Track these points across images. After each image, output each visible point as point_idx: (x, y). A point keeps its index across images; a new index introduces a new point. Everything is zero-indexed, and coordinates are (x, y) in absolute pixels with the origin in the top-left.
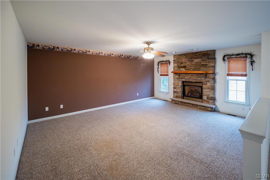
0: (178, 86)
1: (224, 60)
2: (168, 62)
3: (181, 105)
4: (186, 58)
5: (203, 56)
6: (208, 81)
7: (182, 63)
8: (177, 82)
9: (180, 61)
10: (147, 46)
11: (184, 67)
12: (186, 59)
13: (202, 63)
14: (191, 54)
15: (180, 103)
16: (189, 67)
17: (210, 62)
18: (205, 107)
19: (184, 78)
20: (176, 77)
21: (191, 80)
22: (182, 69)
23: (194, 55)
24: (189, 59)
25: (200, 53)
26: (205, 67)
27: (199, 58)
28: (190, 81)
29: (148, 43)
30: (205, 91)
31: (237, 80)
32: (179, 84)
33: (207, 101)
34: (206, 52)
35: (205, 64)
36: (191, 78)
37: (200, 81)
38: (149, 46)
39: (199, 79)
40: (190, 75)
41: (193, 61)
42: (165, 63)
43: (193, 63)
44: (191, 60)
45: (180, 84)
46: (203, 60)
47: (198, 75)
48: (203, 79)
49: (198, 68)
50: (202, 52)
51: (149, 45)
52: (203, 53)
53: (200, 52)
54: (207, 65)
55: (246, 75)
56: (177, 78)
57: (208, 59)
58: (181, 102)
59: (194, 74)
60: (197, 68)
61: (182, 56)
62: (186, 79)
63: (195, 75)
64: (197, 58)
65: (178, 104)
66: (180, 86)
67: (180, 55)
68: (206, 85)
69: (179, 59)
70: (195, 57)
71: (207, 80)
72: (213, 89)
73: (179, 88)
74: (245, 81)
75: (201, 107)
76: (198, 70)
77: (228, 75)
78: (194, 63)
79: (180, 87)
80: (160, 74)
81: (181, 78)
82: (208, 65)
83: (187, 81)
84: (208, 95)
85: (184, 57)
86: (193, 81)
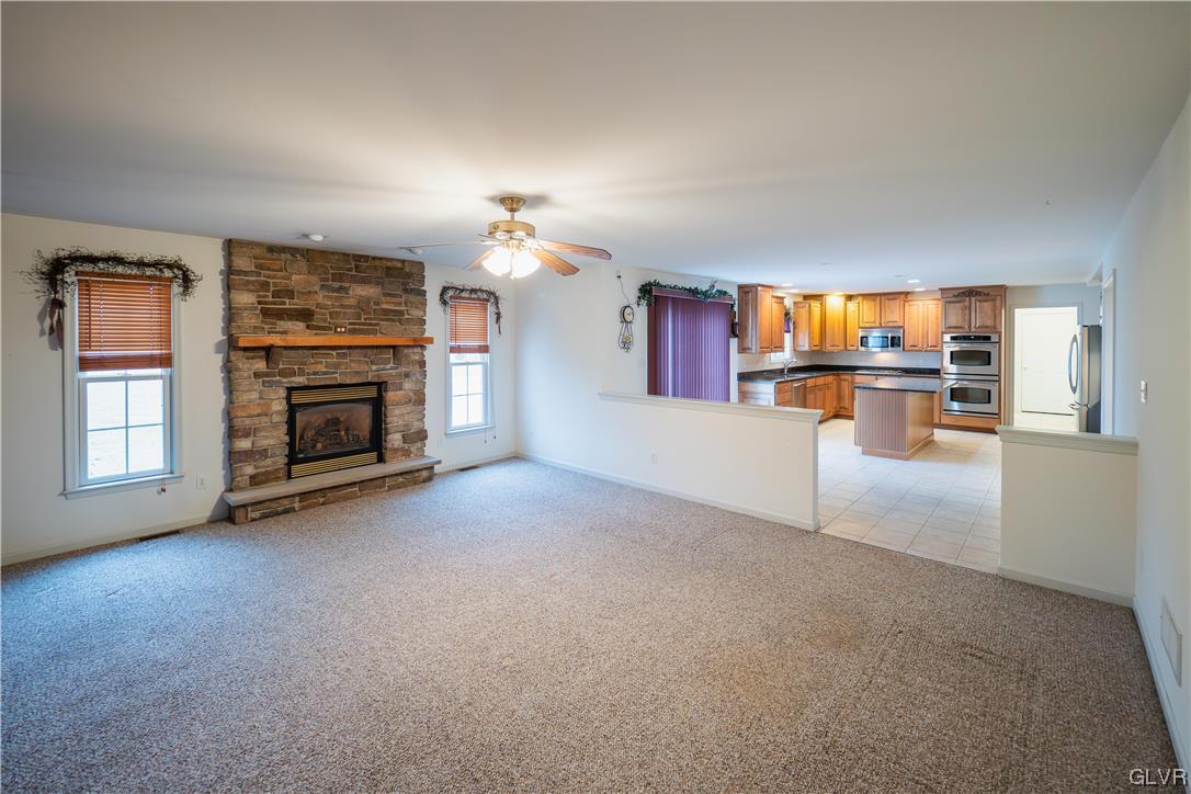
0: (264, 419)
1: (444, 303)
2: (168, 273)
3: (302, 509)
4: (309, 273)
5: (388, 275)
6: (407, 375)
7: (290, 294)
8: (255, 395)
9: (276, 281)
10: (507, 215)
11: (305, 315)
12: (314, 279)
13: (384, 306)
14: (337, 257)
15: (296, 505)
16: (328, 316)
17: (412, 303)
18: (411, 472)
19: (301, 372)
20: (249, 369)
21: (340, 379)
22: (289, 323)
23: (353, 266)
24: (327, 280)
25: (377, 263)
26: (394, 321)
27: (370, 283)
28: (334, 383)
29: (512, 202)
30: (397, 412)
31: (467, 364)
32: (269, 406)
33: (402, 449)
34: (399, 265)
35: (395, 311)
36: (337, 366)
37: (378, 376)
38: (513, 217)
39: (374, 368)
40: (334, 353)
41: (346, 290)
42: (135, 277)
43: (347, 302)
44: (336, 285)
45: (279, 406)
46: (389, 295)
47: (369, 352)
48: (387, 369)
49: (370, 324)
50: (384, 262)
51: (513, 210)
52: (389, 264)
53: (374, 258)
54: (401, 313)
55: (484, 349)
56: (257, 375)
57: (405, 290)
58: (304, 495)
59: (349, 347)
60: (364, 324)
61: (289, 256)
62: (315, 373)
63: (356, 354)
64: (364, 281)
65: (286, 511)
66: (278, 412)
67: (271, 249)
68: (401, 389)
69: (269, 269)
70: (354, 273)
71: (403, 369)
72: (419, 400)
73: (275, 426)
74: (480, 366)
75: (395, 478)
76: (368, 332)
77: (454, 350)
78: (352, 302)
79: (276, 419)
80: (77, 353)
81: (282, 373)
82: (407, 316)
83: (323, 383)
84: (405, 425)
85: (302, 264)
86: (348, 382)
